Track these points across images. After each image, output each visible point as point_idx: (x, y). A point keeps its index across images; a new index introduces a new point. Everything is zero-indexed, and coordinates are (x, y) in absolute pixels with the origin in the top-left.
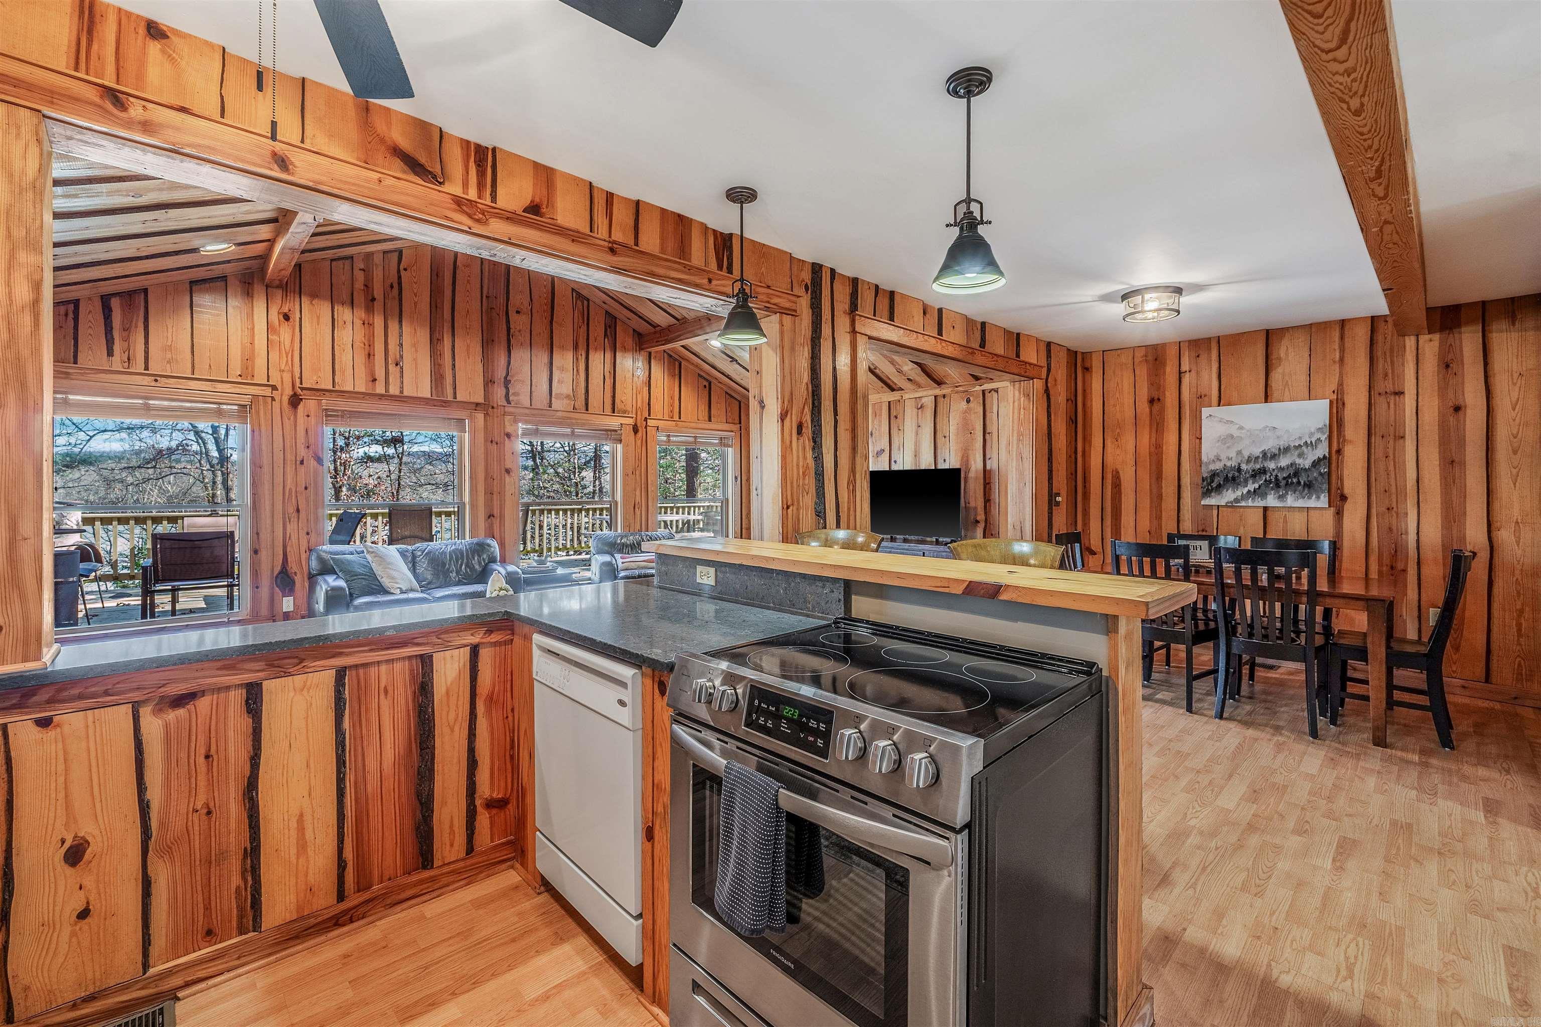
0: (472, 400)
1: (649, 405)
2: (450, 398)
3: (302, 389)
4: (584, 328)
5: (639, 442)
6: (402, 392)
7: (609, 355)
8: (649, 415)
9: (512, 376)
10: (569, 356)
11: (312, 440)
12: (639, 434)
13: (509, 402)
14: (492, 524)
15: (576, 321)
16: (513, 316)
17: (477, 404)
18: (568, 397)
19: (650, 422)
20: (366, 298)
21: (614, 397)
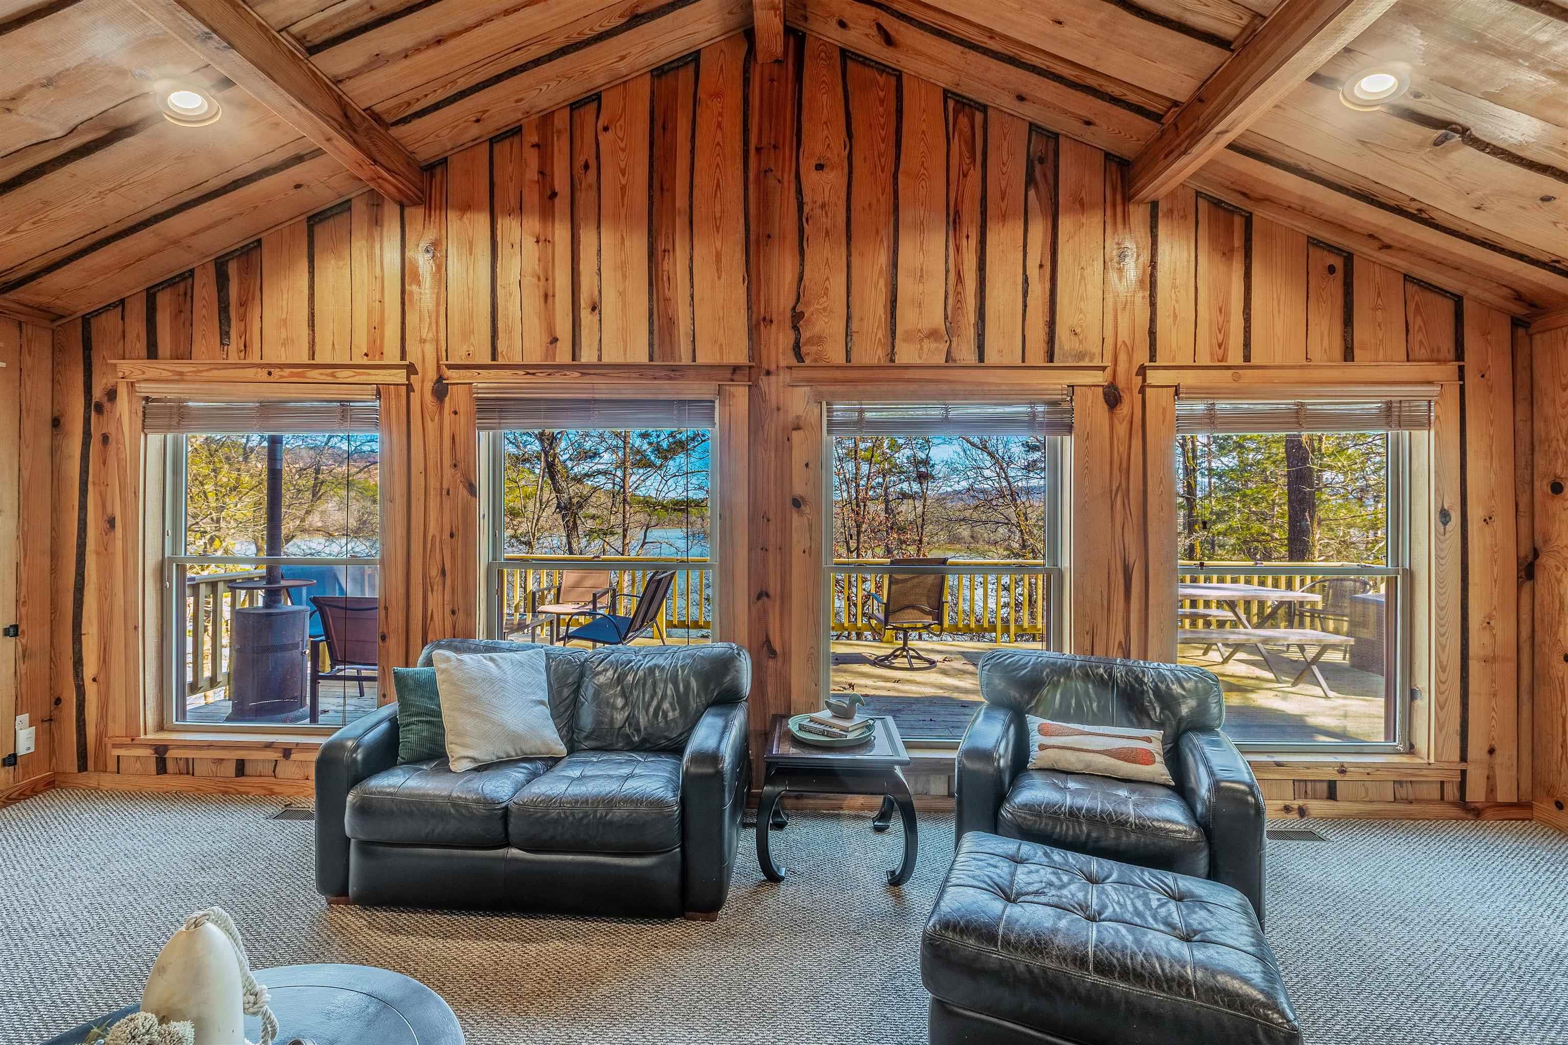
0: (725, 361)
1: (1152, 333)
2: (686, 360)
3: (450, 367)
4: (975, 175)
5: (1121, 429)
6: (600, 358)
7: (1038, 232)
8: (1152, 358)
9: (808, 304)
10: (936, 242)
11: (460, 454)
12: (1124, 410)
13: (799, 357)
14: (765, 612)
15: (954, 161)
16: (810, 178)
17: (735, 369)
18: (933, 334)
19: (1154, 377)
20: (541, 195)
21: (1051, 324)
